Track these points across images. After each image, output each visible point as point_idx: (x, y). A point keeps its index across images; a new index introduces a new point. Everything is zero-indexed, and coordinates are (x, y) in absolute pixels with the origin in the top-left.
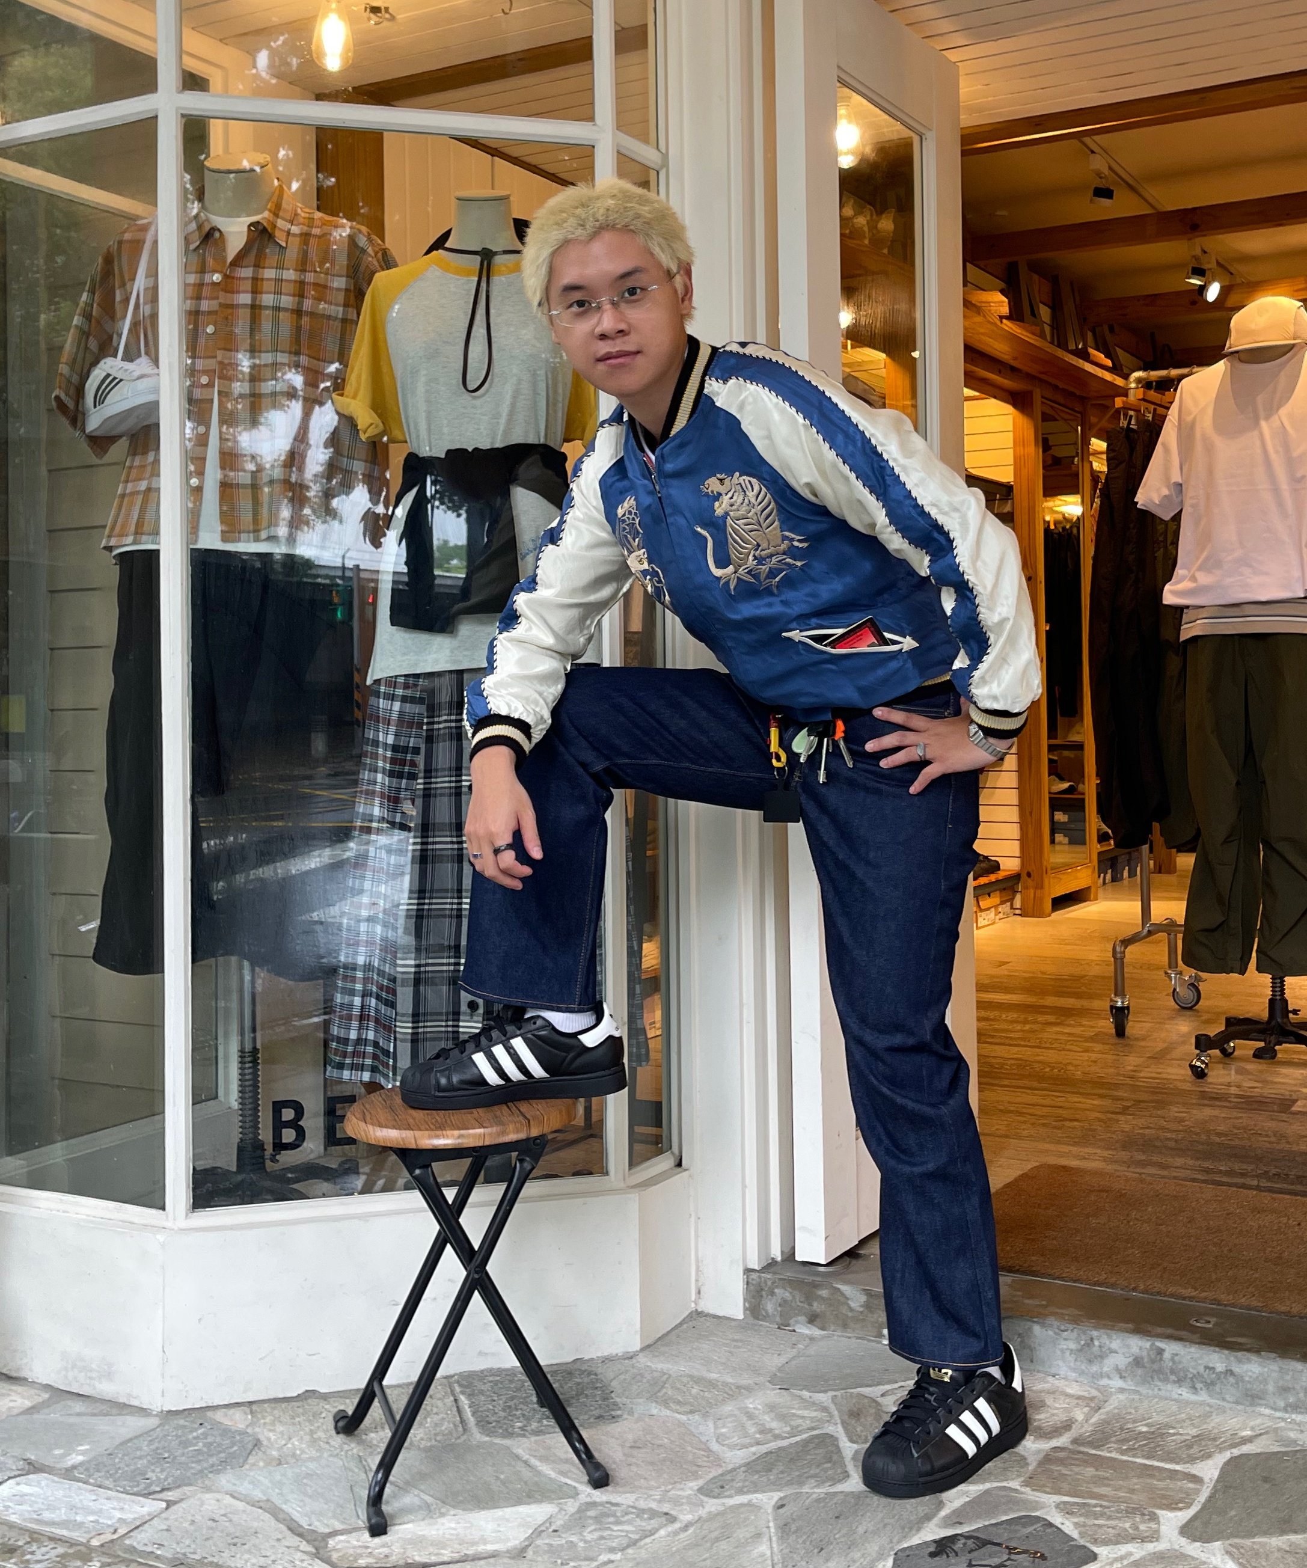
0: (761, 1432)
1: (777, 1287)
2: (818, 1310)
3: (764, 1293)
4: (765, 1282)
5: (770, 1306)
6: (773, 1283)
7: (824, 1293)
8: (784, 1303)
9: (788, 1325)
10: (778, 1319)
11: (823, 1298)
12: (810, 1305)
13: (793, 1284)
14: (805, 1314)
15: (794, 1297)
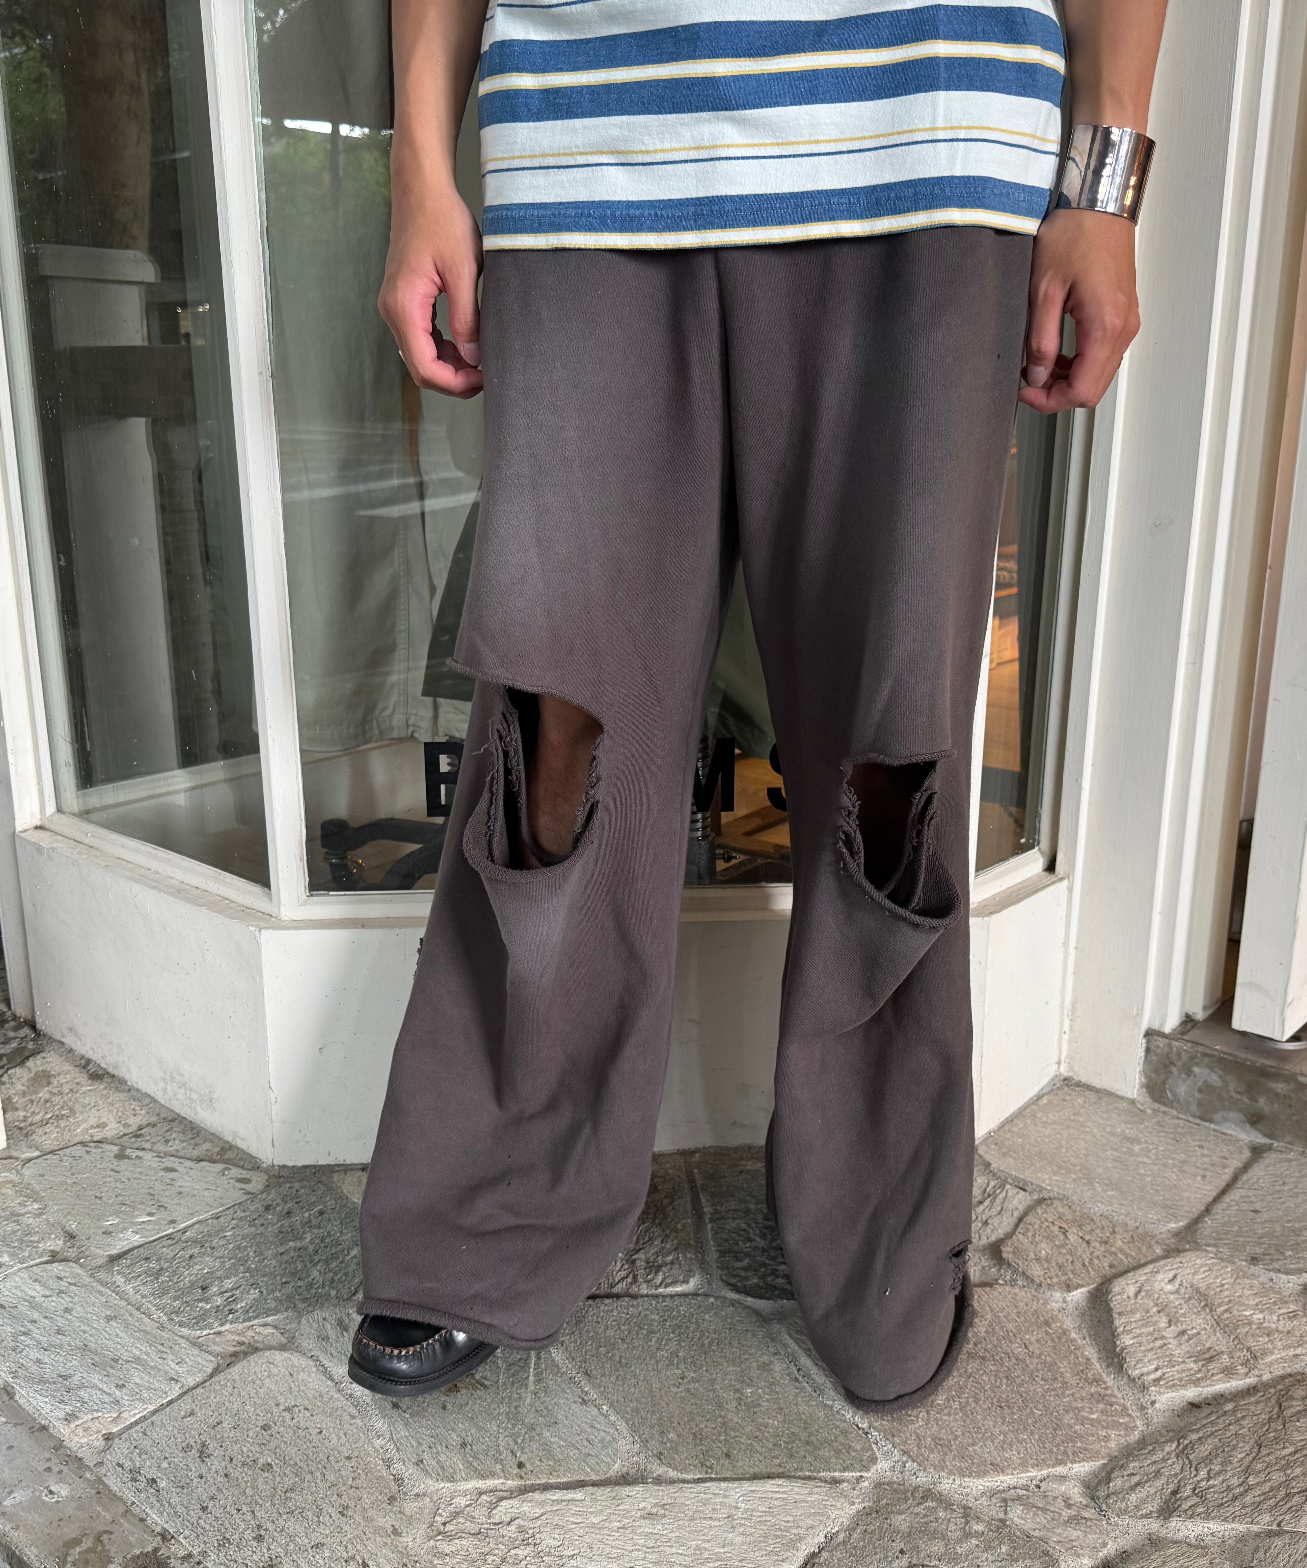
0: (1196, 1357)
1: (1197, 1064)
2: (1267, 1110)
3: (1174, 1069)
4: (1179, 1055)
5: (1182, 1088)
6: (1192, 1058)
7: (1280, 1087)
8: (1207, 1088)
9: (1210, 1121)
10: (1193, 1108)
11: (1277, 1095)
12: (1253, 1099)
13: (1228, 1065)
14: (1240, 1110)
15: (1226, 1083)
